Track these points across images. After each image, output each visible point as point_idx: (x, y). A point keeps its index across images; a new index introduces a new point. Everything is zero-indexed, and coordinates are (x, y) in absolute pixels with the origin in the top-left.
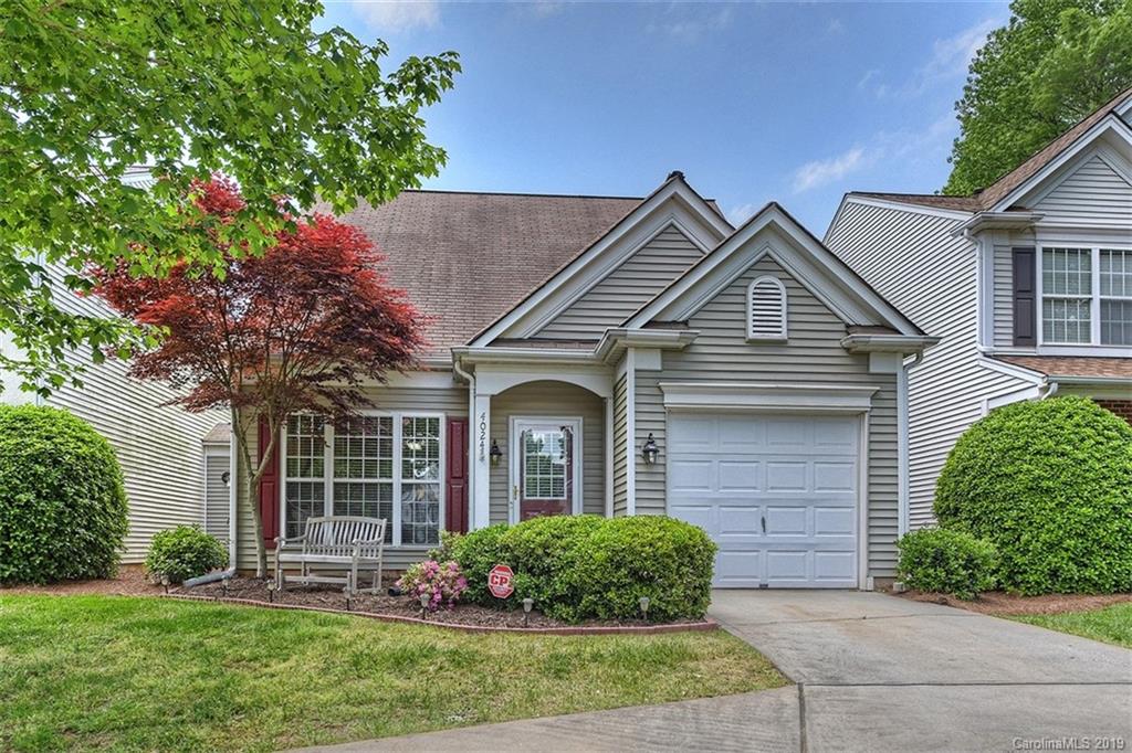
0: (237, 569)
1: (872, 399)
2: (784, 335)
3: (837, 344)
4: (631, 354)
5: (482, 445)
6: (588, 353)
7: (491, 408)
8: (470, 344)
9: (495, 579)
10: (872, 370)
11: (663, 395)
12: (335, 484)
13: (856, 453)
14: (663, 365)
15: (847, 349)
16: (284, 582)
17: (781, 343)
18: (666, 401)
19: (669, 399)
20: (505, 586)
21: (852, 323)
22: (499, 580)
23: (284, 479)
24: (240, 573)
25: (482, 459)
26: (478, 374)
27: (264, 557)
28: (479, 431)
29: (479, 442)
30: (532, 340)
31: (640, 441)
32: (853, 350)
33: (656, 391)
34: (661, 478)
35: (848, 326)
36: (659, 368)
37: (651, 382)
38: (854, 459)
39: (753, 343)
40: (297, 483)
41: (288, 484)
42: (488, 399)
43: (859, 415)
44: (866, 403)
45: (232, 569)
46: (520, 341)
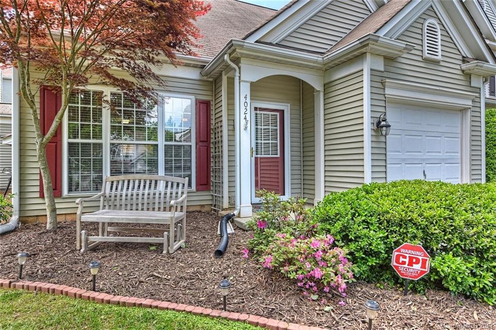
0: (20, 217)
1: (472, 101)
2: (439, 58)
3: (458, 67)
4: (368, 56)
5: (245, 118)
6: (319, 58)
7: (251, 90)
8: (244, 39)
9: (402, 259)
10: (472, 85)
11: (384, 89)
12: (112, 144)
13: (459, 132)
14: (385, 68)
15: (463, 71)
17: (437, 62)
18: (386, 93)
19: (388, 91)
21: (465, 56)
22: (407, 260)
23: (66, 140)
24: (24, 221)
25: (246, 128)
26: (244, 63)
27: (54, 210)
28: (243, 110)
29: (243, 116)
30: (277, 45)
31: (373, 119)
32: (466, 72)
33: (380, 85)
34: (383, 145)
35: (463, 57)
36: (382, 69)
37: (379, 79)
38: (459, 136)
39: (427, 60)
40: (78, 144)
41: (70, 144)
42: (249, 84)
43: (463, 110)
44: (470, 103)
45: (14, 219)
46: (270, 44)
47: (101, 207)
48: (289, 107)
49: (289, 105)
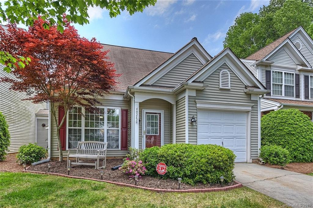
0: (51, 158)
1: (252, 107)
2: (229, 88)
3: (243, 91)
4: (187, 91)
5: (137, 118)
6: (170, 90)
7: (139, 107)
8: (134, 85)
9: (159, 168)
10: (252, 99)
11: (196, 104)
12: (85, 129)
13: (246, 123)
14: (196, 95)
15: (246, 93)
16: (71, 164)
17: (229, 90)
18: (197, 106)
19: (198, 105)
20: (163, 170)
21: (247, 85)
22: (161, 168)
23: (67, 128)
24: (52, 159)
25: (137, 122)
26: (135, 95)
27: (62, 154)
28: (136, 115)
29: (135, 117)
30: (152, 86)
31: (189, 118)
32: (247, 93)
33: (194, 103)
34: (195, 130)
35: (246, 86)
36: (195, 96)
37: (193, 100)
38: (246, 125)
39: (221, 89)
40: (72, 129)
41: (69, 129)
42: (139, 103)
43: (248, 112)
44: (250, 108)
45: (49, 158)
46: (148, 86)
47: (77, 153)
48: (163, 112)
49: (163, 111)
